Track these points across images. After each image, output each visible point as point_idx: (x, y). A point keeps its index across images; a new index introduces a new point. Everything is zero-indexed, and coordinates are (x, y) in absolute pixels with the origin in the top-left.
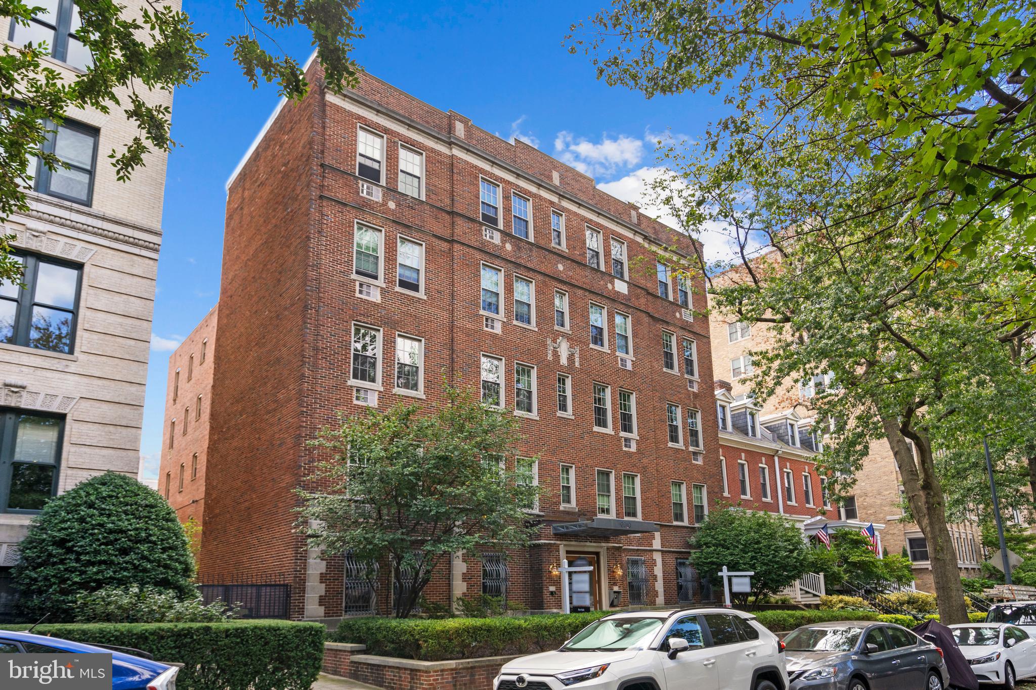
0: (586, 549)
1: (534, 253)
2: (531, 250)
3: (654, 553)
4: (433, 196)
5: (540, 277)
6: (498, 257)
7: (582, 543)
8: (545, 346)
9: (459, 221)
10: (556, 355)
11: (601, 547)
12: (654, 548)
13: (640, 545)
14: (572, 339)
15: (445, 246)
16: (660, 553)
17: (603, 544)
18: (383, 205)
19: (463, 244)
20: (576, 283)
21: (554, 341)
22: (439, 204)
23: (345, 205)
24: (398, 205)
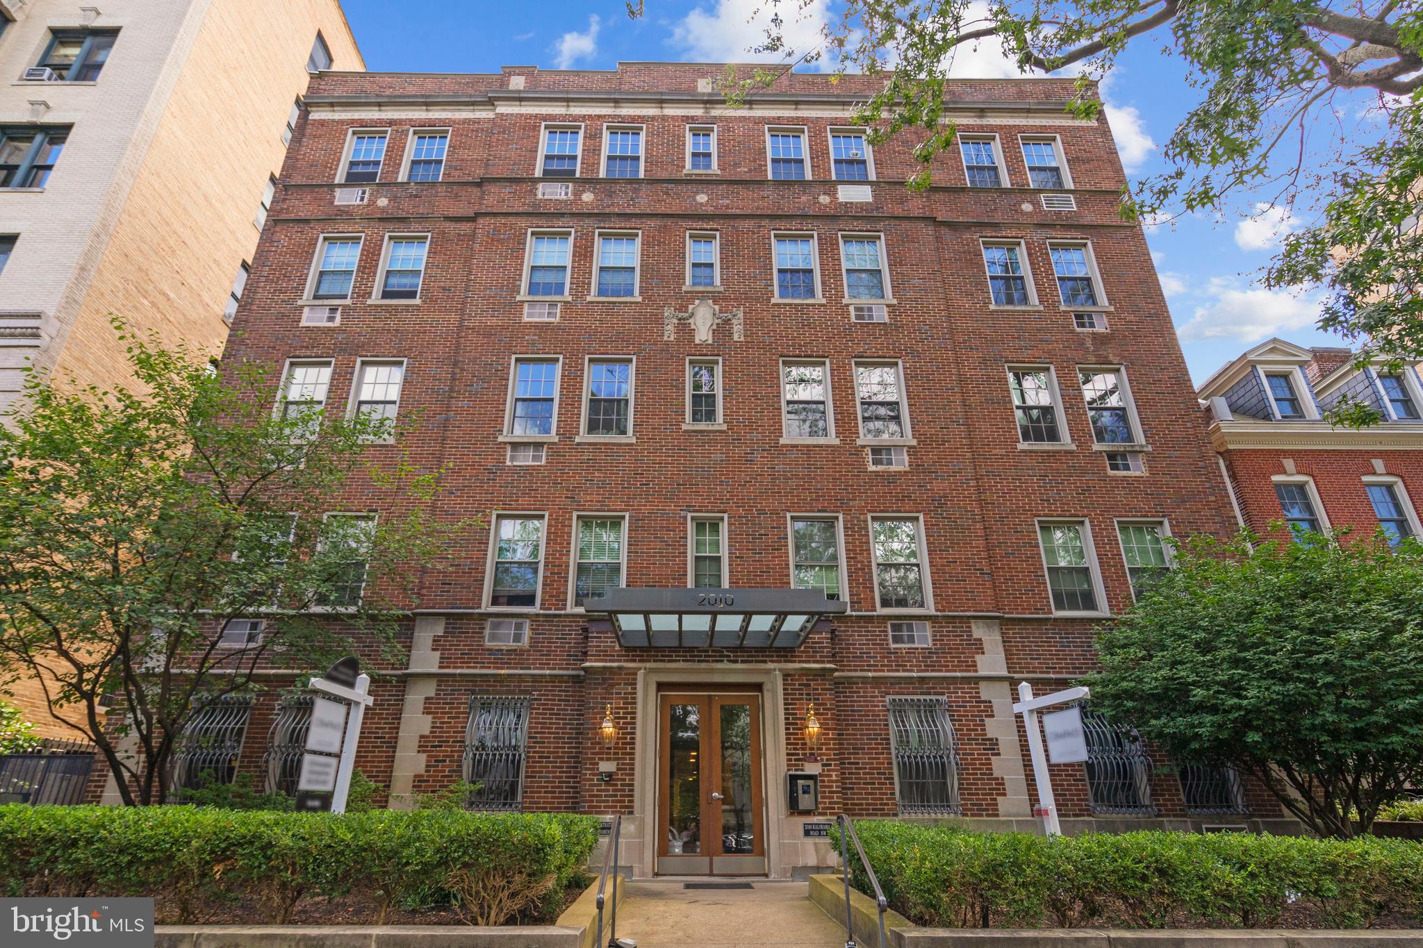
0: (717, 678)
1: (643, 193)
2: (636, 191)
3: (983, 686)
4: (454, 173)
5: (653, 223)
6: (563, 215)
7: (703, 665)
8: (659, 320)
9: (493, 188)
10: (685, 329)
11: (768, 672)
12: (981, 673)
13: (929, 667)
14: (725, 299)
15: (466, 227)
16: (1006, 685)
17: (770, 666)
18: (368, 206)
19: (495, 214)
20: (738, 212)
21: (683, 308)
22: (466, 179)
23: (307, 221)
24: (393, 199)
